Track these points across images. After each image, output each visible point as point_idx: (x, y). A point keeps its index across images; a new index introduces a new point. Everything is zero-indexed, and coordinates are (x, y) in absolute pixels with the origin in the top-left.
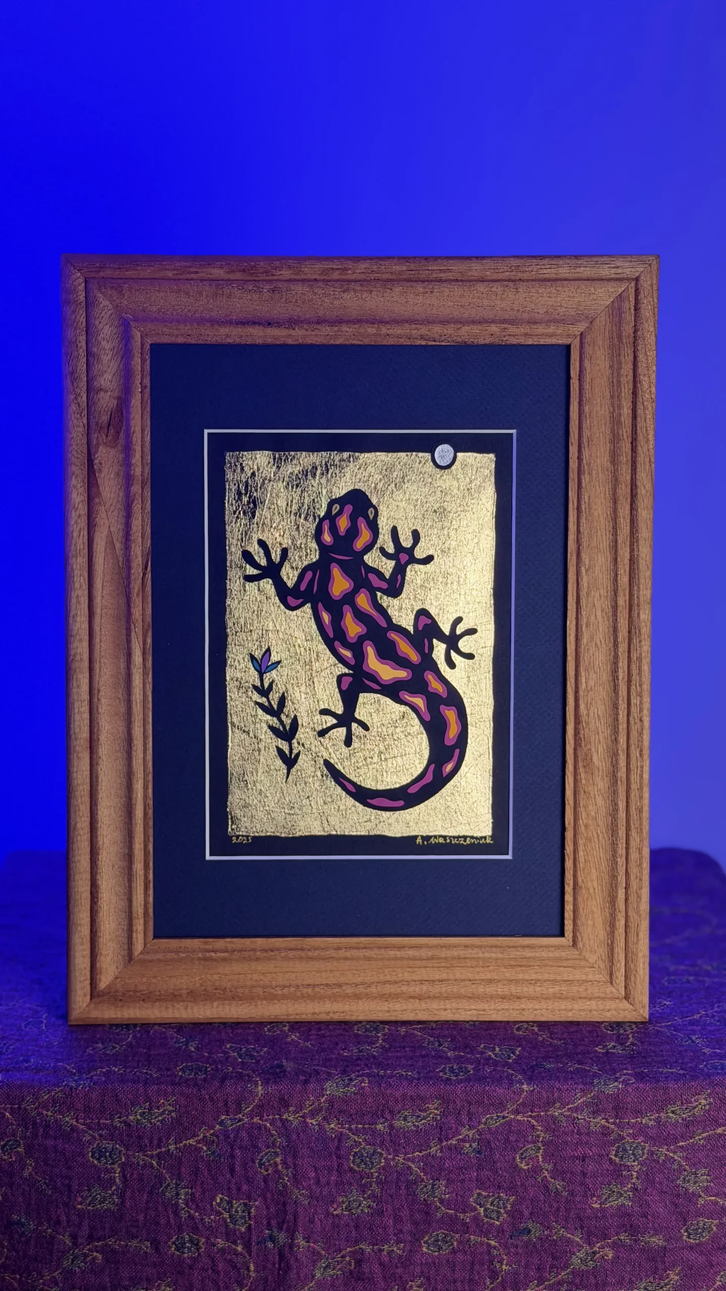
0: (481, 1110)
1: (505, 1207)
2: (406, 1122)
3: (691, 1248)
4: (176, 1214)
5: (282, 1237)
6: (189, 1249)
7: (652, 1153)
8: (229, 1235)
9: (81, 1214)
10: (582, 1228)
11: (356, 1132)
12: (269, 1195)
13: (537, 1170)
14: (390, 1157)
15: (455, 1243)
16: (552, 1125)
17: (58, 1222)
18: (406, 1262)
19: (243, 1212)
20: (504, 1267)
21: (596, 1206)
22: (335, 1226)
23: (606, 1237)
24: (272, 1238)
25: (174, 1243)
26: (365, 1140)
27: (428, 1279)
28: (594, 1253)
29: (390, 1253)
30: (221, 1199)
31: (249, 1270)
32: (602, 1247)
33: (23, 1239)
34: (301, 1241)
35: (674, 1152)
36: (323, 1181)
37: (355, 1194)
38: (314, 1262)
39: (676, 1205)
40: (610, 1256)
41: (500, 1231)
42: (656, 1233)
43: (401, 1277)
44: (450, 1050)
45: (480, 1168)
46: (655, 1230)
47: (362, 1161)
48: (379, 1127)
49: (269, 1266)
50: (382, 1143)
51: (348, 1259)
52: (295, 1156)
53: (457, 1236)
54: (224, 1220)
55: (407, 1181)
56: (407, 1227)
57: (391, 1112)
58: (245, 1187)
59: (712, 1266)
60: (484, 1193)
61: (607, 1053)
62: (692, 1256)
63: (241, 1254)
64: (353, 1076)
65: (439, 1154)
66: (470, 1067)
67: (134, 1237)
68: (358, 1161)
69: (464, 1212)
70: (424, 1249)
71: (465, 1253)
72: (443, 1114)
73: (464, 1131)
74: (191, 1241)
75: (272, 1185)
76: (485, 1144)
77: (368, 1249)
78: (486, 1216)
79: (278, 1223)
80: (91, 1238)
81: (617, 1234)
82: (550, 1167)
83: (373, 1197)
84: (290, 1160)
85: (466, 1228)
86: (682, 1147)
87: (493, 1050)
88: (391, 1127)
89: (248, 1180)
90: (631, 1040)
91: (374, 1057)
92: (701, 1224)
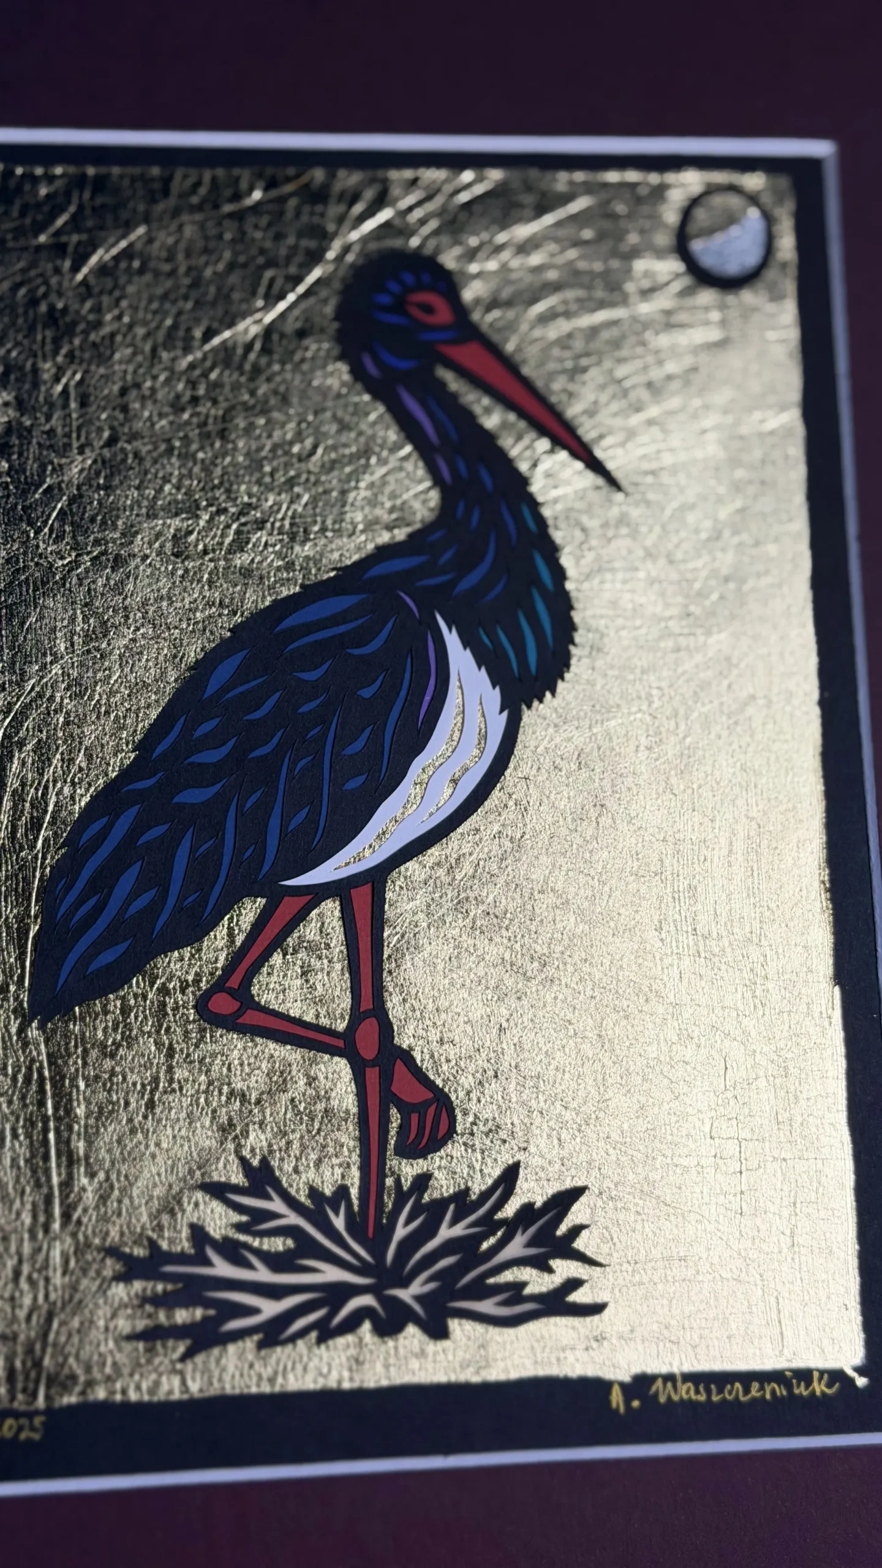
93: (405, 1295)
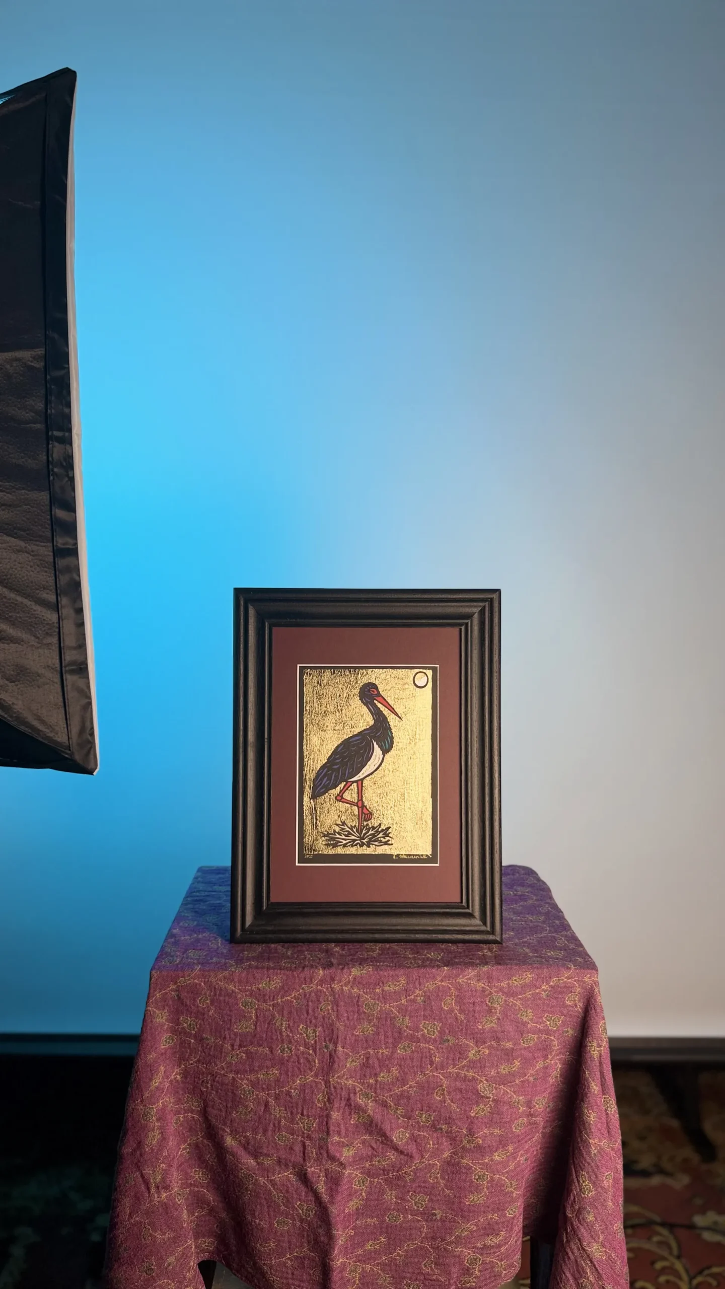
0: (425, 981)
1: (437, 1029)
2: (389, 988)
3: (525, 1048)
4: (281, 1034)
5: (331, 1046)
6: (287, 1052)
7: (506, 1001)
8: (306, 1045)
9: (236, 1034)
10: (474, 1038)
11: (366, 993)
12: (325, 1025)
13: (451, 1011)
14: (383, 1005)
15: (413, 1048)
16: (459, 988)
17: (225, 1038)
18: (390, 1058)
19: (313, 1033)
20: (437, 1059)
21: (480, 1027)
22: (356, 1040)
23: (485, 1043)
24: (326, 1047)
25: (280, 1049)
26: (370, 997)
27: (400, 1066)
28: (479, 1051)
29: (383, 1053)
30: (303, 1027)
31: (315, 1063)
32: (483, 1048)
33: (208, 1047)
34: (340, 1048)
35: (516, 1001)
36: (351, 1018)
37: (366, 1025)
38: (346, 1059)
39: (518, 1027)
40: (487, 1052)
41: (435, 1040)
42: (508, 1041)
43: (387, 1065)
44: (410, 954)
45: (425, 1010)
46: (508, 1040)
47: (369, 1008)
48: (377, 990)
49: (325, 1060)
50: (378, 999)
51: (362, 1057)
52: (337, 1006)
53: (414, 1044)
54: (304, 1038)
55: (391, 1017)
56: (390, 1040)
57: (383, 983)
58: (314, 1021)
59: (535, 1058)
60: (427, 1022)
61: (484, 955)
62: (525, 1053)
63: (311, 1054)
64: (365, 966)
65: (406, 1003)
66: (420, 962)
67: (261, 1046)
68: (367, 1007)
69: (418, 1032)
70: (399, 1051)
71: (418, 1052)
72: (407, 983)
73: (417, 991)
74: (288, 1048)
75: (326, 1020)
76: (427, 998)
77: (372, 1052)
78: (428, 1034)
79: (329, 1039)
80: (240, 1046)
81: (491, 1041)
82: (458, 1008)
83: (374, 1025)
84: (335, 1008)
85: (418, 1041)
86: (520, 998)
87: (430, 954)
88: (383, 990)
89: (316, 1018)
90: (495, 949)
91: (375, 958)
92: (529, 1037)
93: (364, 841)
